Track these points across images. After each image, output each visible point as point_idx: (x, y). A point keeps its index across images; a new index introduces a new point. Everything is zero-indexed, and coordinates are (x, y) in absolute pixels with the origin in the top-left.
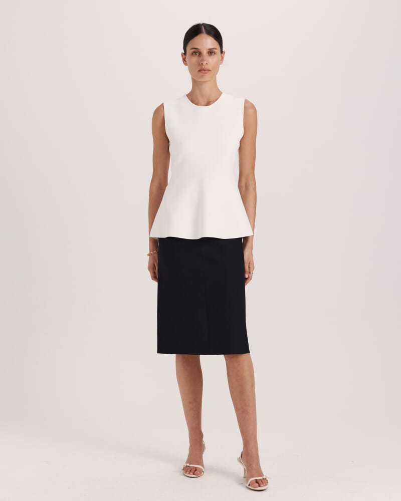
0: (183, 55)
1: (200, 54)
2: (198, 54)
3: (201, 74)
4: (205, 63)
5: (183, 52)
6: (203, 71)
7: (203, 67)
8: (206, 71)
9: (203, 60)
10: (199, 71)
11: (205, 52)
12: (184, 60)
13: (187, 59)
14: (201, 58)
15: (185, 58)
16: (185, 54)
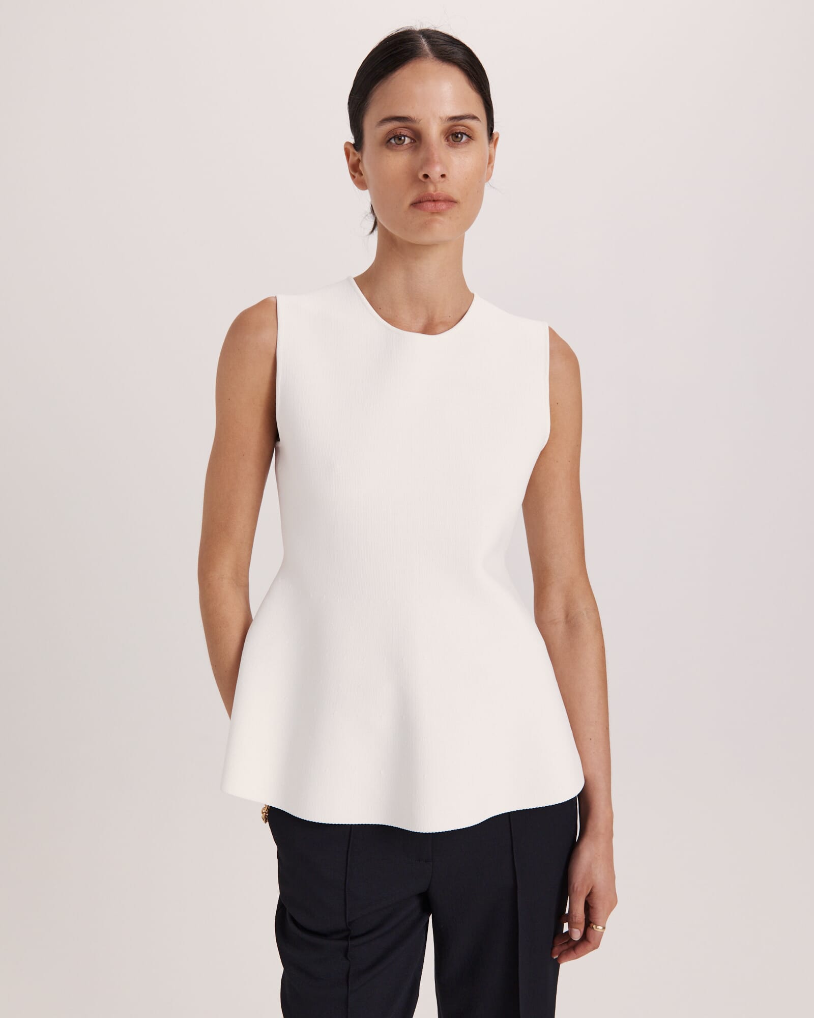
0: (352, 150)
1: (418, 138)
2: (407, 140)
3: (420, 216)
4: (436, 171)
5: (352, 141)
6: (430, 205)
7: (431, 189)
8: (442, 206)
9: (428, 161)
10: (416, 204)
11: (434, 131)
12: (355, 169)
13: (366, 167)
14: (422, 155)
15: (359, 161)
16: (358, 144)
